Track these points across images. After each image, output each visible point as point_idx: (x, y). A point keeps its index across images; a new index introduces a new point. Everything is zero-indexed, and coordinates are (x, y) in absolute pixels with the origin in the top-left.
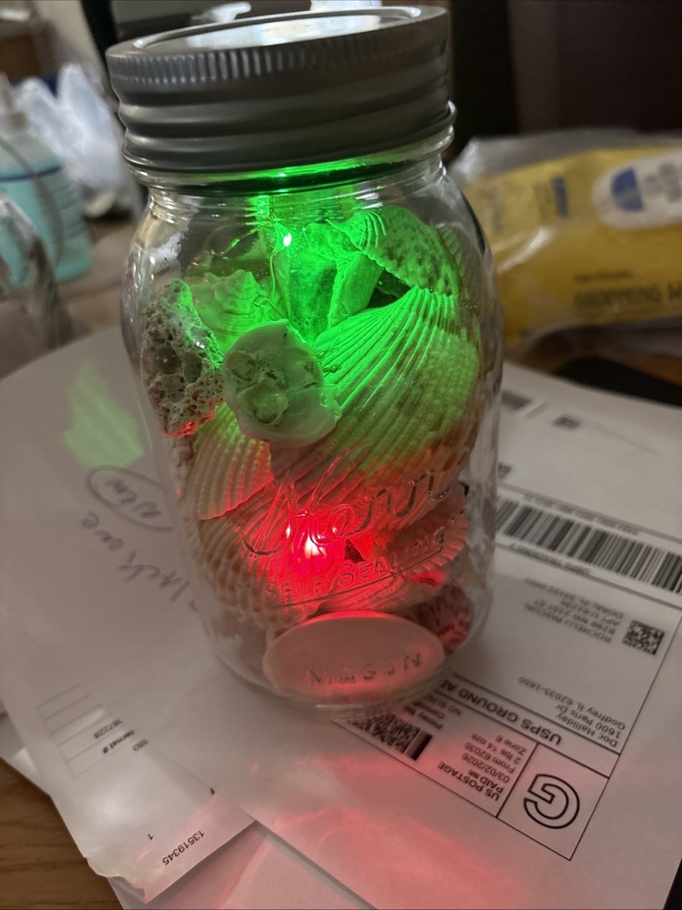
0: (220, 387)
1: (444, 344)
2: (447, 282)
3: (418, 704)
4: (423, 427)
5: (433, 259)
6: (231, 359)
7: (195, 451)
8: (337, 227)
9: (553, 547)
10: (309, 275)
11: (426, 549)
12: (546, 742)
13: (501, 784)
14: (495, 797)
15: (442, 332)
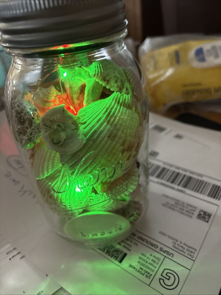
0: (40, 131)
1: (125, 113)
2: (127, 89)
3: (123, 241)
4: (118, 145)
5: (122, 80)
6: (44, 120)
7: (34, 153)
8: (86, 69)
9: (172, 182)
10: (76, 87)
11: (121, 189)
12: (168, 256)
13: (151, 273)
14: (149, 278)
15: (125, 109)
